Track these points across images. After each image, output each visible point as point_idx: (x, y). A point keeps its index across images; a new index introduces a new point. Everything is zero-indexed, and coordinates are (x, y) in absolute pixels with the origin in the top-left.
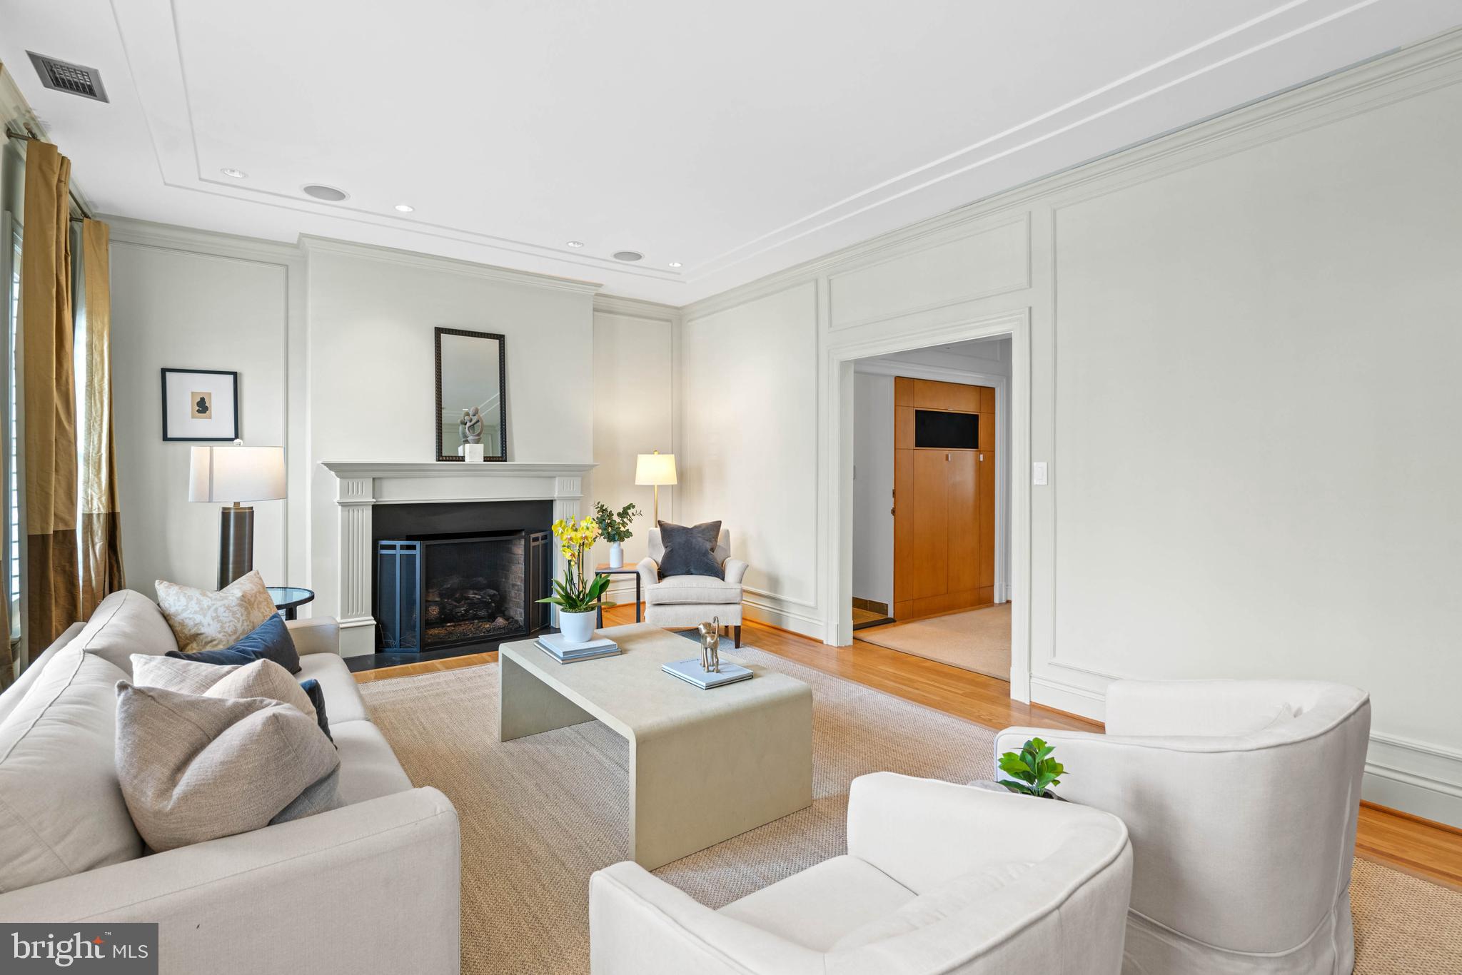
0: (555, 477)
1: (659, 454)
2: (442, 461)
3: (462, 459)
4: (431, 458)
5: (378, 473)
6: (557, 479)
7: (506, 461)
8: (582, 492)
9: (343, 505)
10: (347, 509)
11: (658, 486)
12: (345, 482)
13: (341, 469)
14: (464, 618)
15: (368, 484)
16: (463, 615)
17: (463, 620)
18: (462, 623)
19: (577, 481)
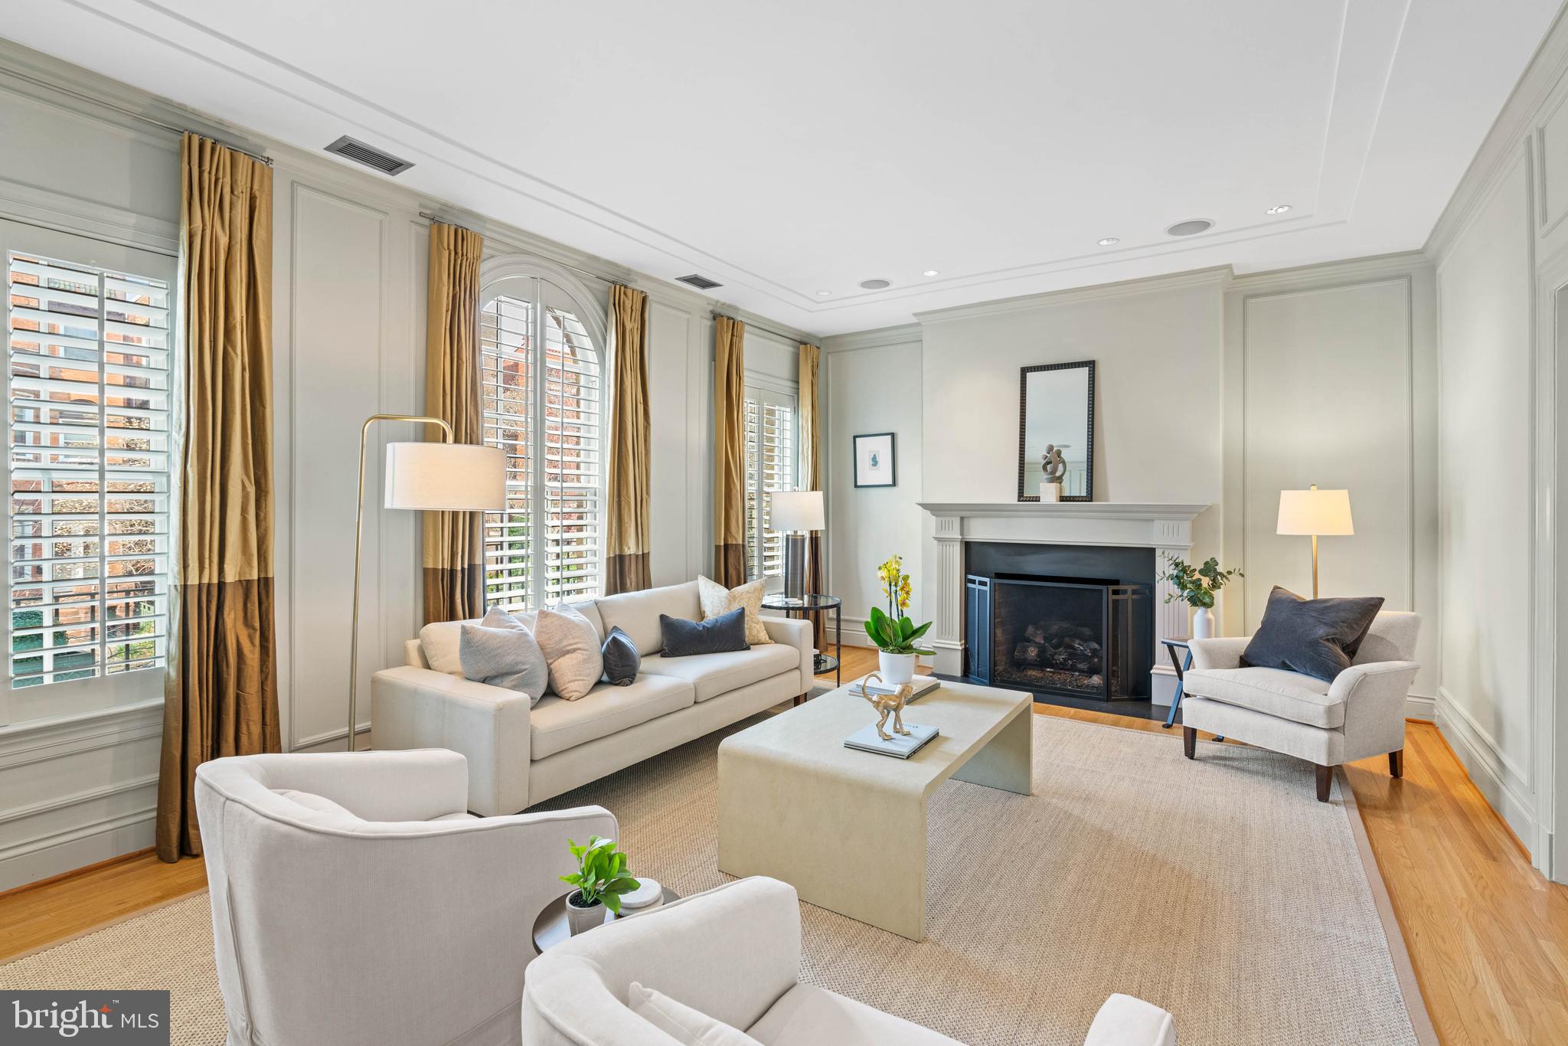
0: (1153, 520)
1: (1318, 489)
2: (1022, 501)
3: (1037, 499)
4: (1012, 498)
5: (965, 513)
6: (1156, 521)
7: (1091, 501)
8: (1193, 540)
9: (939, 540)
10: (941, 543)
11: (1318, 536)
12: (940, 519)
13: (934, 509)
14: (1062, 667)
15: (957, 522)
16: (1061, 663)
17: (1062, 669)
18: (1062, 671)
19: (1186, 526)
